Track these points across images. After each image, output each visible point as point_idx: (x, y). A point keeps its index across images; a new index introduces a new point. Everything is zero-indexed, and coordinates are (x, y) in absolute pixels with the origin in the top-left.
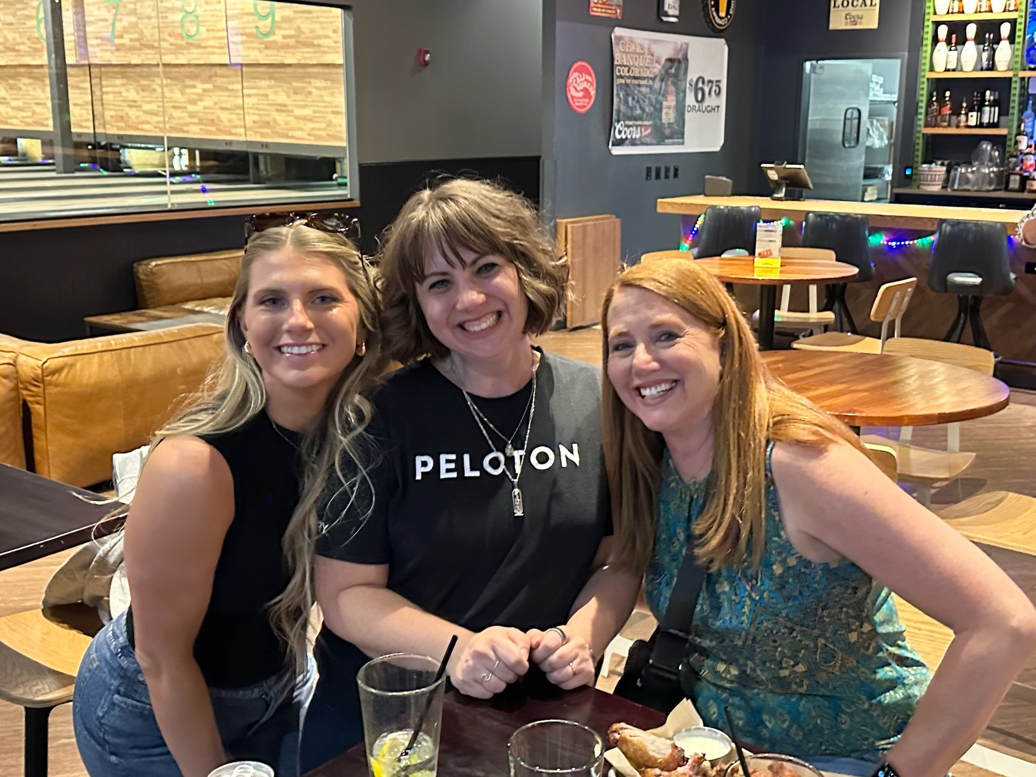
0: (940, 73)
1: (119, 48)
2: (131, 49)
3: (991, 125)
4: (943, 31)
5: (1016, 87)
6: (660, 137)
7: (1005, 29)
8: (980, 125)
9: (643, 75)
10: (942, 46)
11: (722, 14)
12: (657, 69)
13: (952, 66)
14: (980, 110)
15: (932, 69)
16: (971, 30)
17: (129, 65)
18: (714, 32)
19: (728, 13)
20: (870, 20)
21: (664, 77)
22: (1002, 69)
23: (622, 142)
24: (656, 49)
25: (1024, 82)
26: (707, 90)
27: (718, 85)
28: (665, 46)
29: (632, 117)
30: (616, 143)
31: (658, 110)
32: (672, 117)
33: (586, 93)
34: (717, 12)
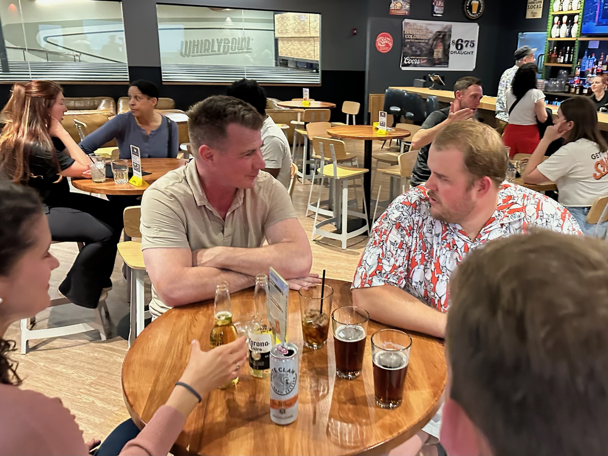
0: (553, 38)
3: (568, 62)
4: (556, 19)
5: (578, 45)
6: (433, 63)
7: (576, 18)
9: (421, 38)
10: (556, 26)
11: (474, 12)
12: (431, 36)
13: (558, 35)
14: (565, 55)
15: (551, 36)
16: (565, 19)
18: (470, 20)
19: (478, 12)
20: (539, 14)
21: (436, 38)
22: (573, 36)
23: (408, 65)
24: (431, 28)
25: (581, 42)
26: (464, 45)
27: (472, 42)
28: (436, 26)
29: (414, 55)
30: (404, 65)
31: (431, 52)
32: (440, 56)
33: (387, 45)
34: (471, 11)
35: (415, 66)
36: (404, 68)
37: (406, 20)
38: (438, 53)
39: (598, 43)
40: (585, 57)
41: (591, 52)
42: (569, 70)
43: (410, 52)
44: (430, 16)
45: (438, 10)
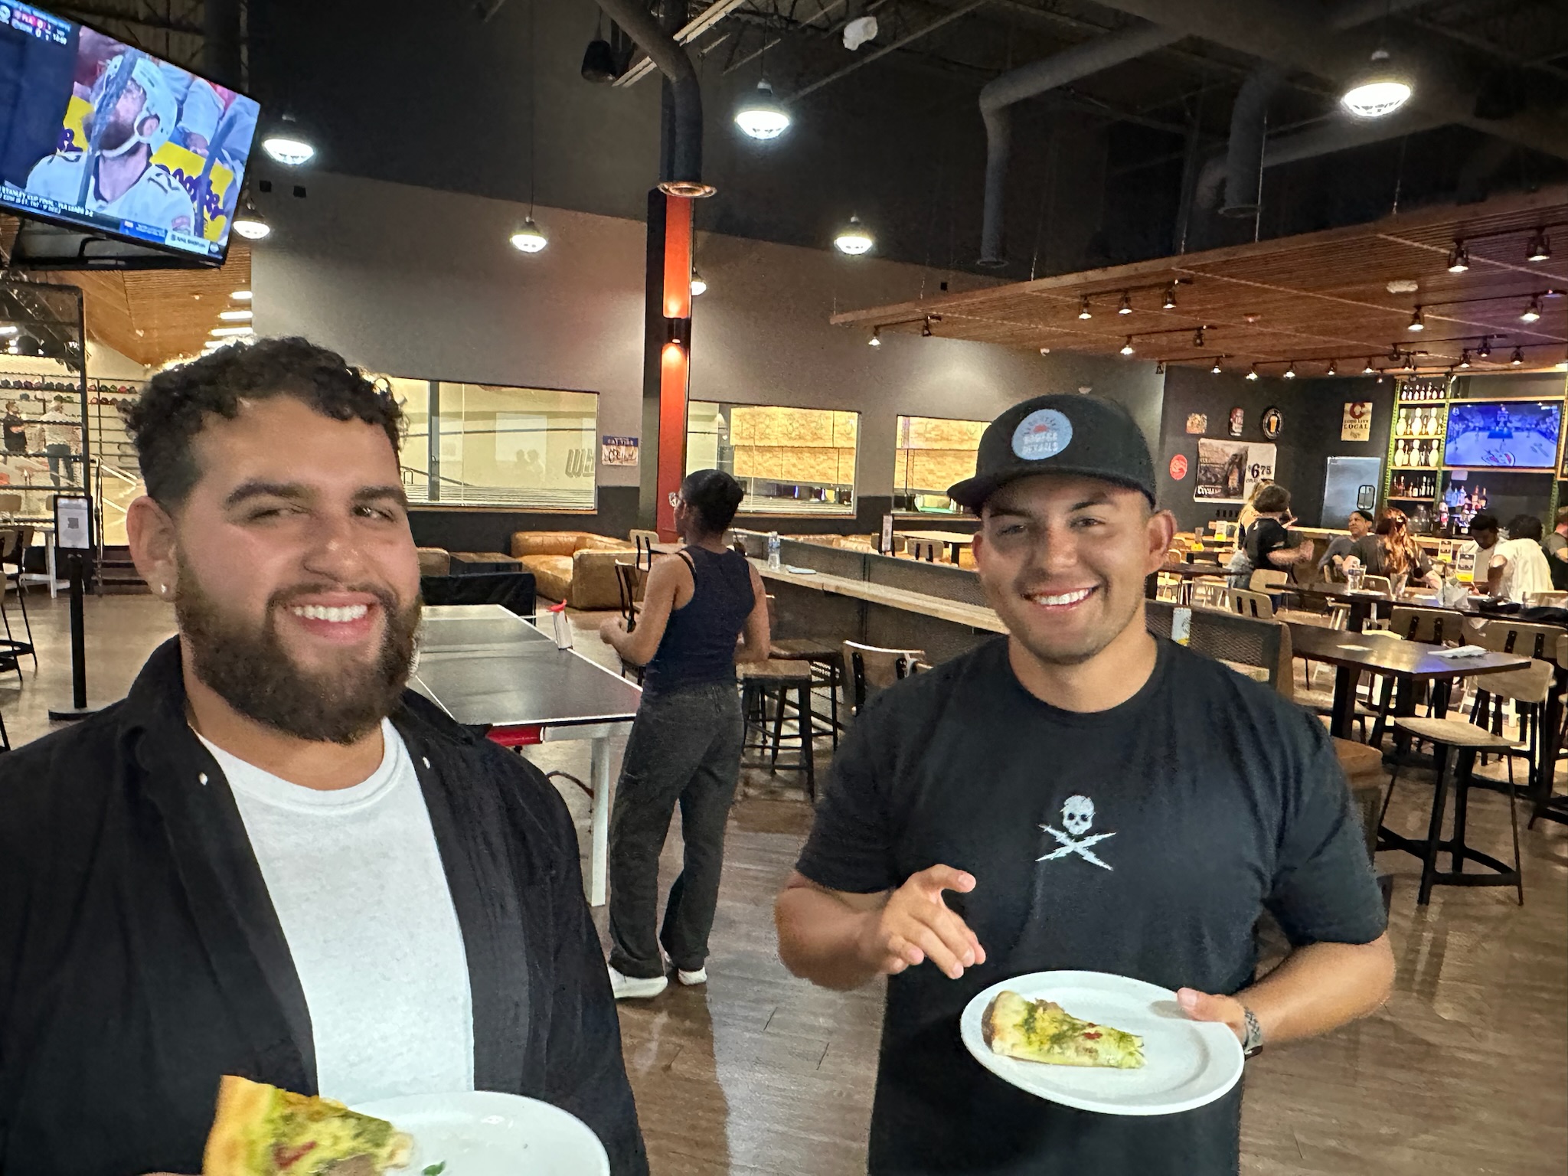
0: (1399, 467)
1: (927, 439)
2: (936, 441)
3: (1426, 496)
4: (1401, 444)
5: (1440, 476)
6: (1227, 493)
7: (1435, 444)
8: (1419, 496)
10: (1400, 452)
11: (1273, 430)
12: (1227, 459)
13: (1406, 462)
14: (1419, 488)
15: (1394, 464)
16: (1416, 444)
17: (933, 450)
18: (1268, 440)
19: (1277, 430)
20: (1365, 436)
21: (1232, 463)
22: (1433, 467)
23: (1201, 496)
24: (1227, 449)
25: (1445, 473)
26: (1260, 471)
27: (1269, 468)
28: (1232, 448)
29: (1208, 482)
30: (1198, 496)
31: (1226, 479)
32: (1236, 484)
33: (1181, 470)
34: (1269, 429)
35: (1209, 496)
36: (1197, 500)
37: (1203, 440)
38: (1233, 482)
39: (1466, 474)
40: (1450, 489)
41: (1457, 485)
42: (1429, 506)
43: (1204, 479)
44: (1226, 434)
45: (1237, 429)
